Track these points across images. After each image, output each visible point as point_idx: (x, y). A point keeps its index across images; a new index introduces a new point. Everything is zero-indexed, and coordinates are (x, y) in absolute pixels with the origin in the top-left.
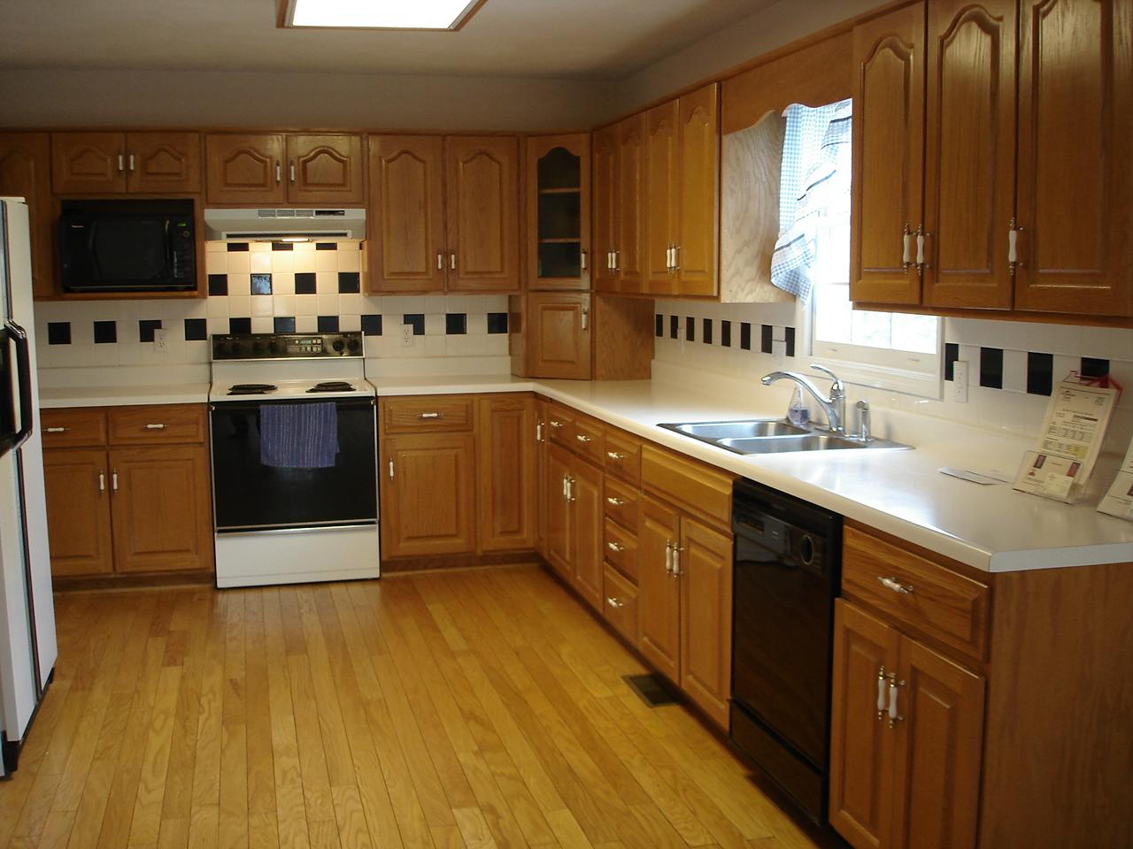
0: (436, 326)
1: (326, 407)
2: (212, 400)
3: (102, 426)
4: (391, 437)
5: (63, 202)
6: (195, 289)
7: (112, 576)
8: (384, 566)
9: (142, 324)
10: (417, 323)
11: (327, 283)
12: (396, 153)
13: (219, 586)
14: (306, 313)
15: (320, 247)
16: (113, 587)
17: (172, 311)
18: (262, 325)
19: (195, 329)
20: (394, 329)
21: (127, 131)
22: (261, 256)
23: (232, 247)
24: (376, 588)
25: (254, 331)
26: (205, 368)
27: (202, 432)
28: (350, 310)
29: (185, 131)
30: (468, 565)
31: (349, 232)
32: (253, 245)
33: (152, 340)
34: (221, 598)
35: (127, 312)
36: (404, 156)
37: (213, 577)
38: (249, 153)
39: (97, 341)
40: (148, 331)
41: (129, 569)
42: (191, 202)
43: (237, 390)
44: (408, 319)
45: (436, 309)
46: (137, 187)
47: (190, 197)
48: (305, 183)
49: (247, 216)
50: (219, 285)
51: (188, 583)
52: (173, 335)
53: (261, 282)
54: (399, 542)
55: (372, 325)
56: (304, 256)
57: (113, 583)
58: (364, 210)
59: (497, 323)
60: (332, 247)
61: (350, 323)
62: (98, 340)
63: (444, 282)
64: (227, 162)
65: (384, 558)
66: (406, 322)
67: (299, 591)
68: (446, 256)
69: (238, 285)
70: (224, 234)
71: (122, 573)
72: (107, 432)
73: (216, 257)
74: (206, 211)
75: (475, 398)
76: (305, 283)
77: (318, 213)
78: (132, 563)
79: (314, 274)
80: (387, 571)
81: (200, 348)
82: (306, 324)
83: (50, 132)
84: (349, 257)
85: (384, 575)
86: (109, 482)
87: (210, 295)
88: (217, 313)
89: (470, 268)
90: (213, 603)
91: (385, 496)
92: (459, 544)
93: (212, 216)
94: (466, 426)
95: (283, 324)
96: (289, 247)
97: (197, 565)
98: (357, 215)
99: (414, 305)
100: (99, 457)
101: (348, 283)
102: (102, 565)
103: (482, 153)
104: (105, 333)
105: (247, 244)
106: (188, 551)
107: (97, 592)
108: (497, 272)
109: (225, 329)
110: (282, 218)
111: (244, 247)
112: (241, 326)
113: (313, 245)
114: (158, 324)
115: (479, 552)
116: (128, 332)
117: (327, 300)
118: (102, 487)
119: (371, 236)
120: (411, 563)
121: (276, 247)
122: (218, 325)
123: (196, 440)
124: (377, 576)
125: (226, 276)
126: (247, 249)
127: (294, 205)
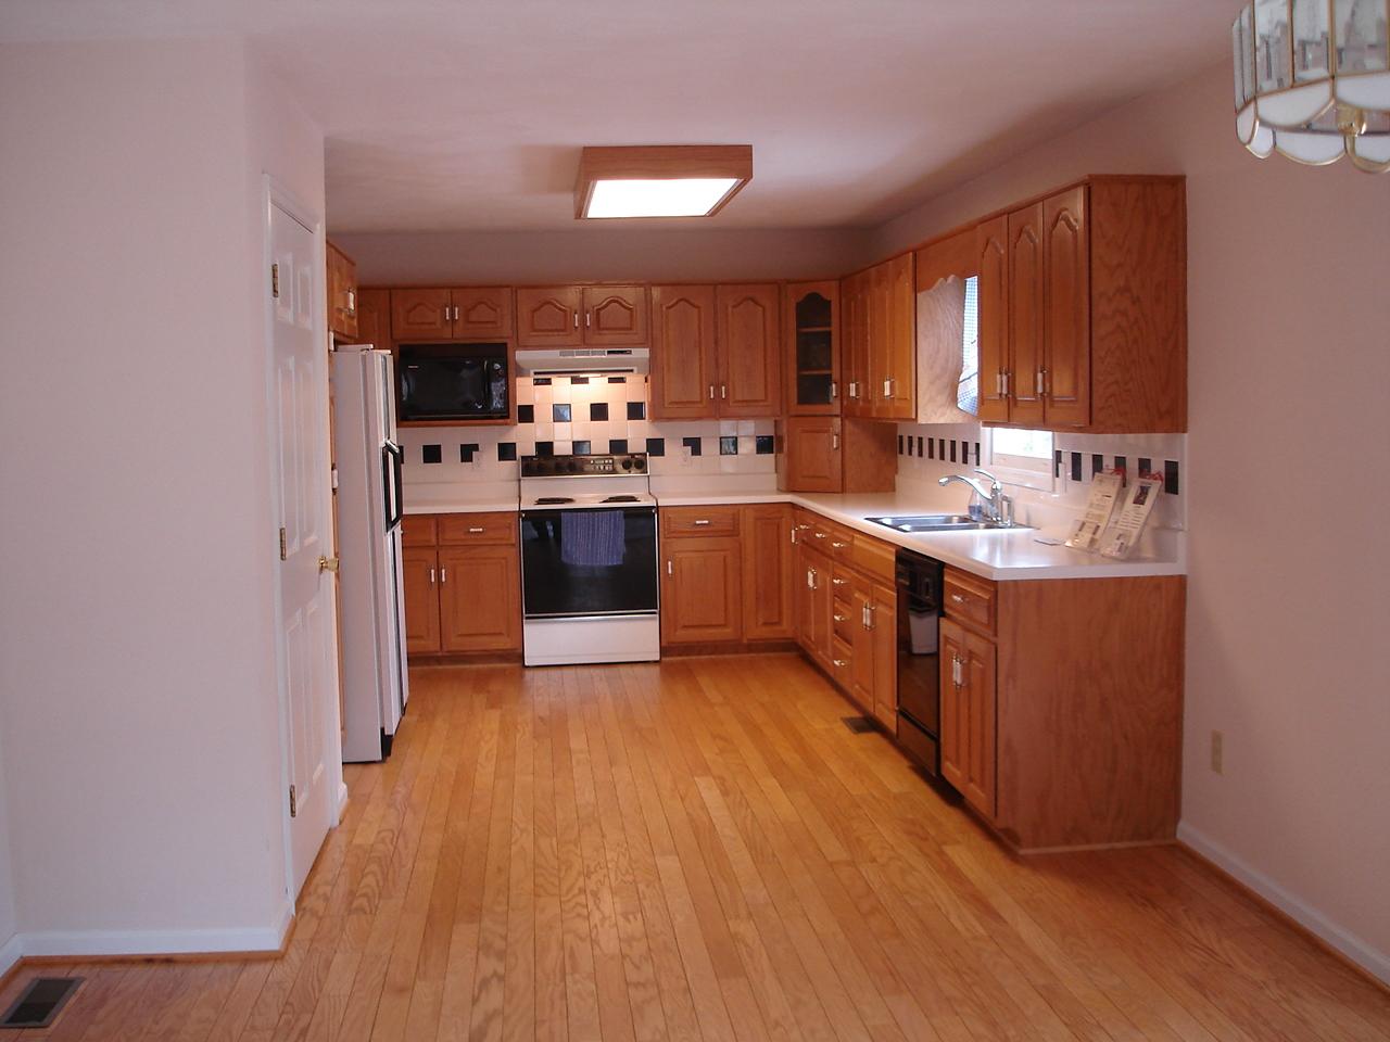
0: (710, 448)
1: (615, 515)
2: (522, 508)
3: (433, 529)
4: (669, 540)
5: (400, 346)
6: (508, 417)
7: (440, 654)
8: (663, 651)
9: (463, 447)
10: (695, 445)
11: (617, 411)
12: (675, 301)
13: (526, 664)
14: (599, 437)
15: (611, 380)
16: (440, 664)
17: (487, 436)
18: (563, 448)
19: (506, 451)
20: (674, 450)
21: (452, 287)
22: (562, 389)
23: (537, 382)
24: (656, 669)
25: (556, 453)
26: (515, 484)
27: (515, 535)
28: (637, 435)
29: (500, 286)
30: (737, 652)
31: (635, 369)
32: (555, 379)
33: (471, 461)
34: (528, 674)
35: (449, 437)
36: (682, 303)
37: (522, 656)
38: (553, 304)
39: (425, 462)
40: (468, 453)
41: (453, 648)
42: (505, 345)
43: (541, 502)
44: (687, 442)
45: (713, 433)
46: (461, 334)
47: (504, 341)
48: (599, 329)
49: (550, 356)
50: (527, 414)
51: (501, 662)
52: (488, 457)
53: (560, 413)
54: (676, 630)
55: (656, 446)
56: (598, 388)
57: (439, 660)
58: (648, 350)
59: (764, 445)
60: (621, 380)
61: (637, 445)
62: (426, 460)
63: (718, 409)
64: (535, 310)
65: (664, 644)
66: (684, 445)
67: (592, 671)
68: (718, 388)
69: (543, 413)
70: (532, 372)
71: (447, 652)
72: (437, 535)
73: (526, 391)
74: (517, 352)
75: (741, 508)
76: (599, 412)
77: (609, 352)
78: (455, 643)
79: (606, 405)
80: (666, 656)
81: (510, 467)
82: (600, 446)
83: (391, 288)
84: (635, 388)
85: (663, 659)
86: (439, 576)
87: (520, 422)
88: (525, 438)
89: (739, 398)
90: (522, 676)
91: (664, 589)
92: (727, 633)
93: (521, 356)
94: (733, 532)
95: (581, 447)
96: (585, 381)
97: (509, 646)
98: (641, 354)
99: (692, 429)
100: (430, 556)
101: (635, 411)
102: (432, 645)
103: (746, 299)
104: (432, 454)
105: (550, 379)
106: (501, 634)
107: (426, 668)
108: (762, 401)
109: (532, 452)
110: (579, 357)
111: (548, 382)
112: (545, 448)
113: (606, 379)
114: (475, 447)
115: (745, 641)
116: (451, 453)
117: (619, 425)
118: (433, 580)
119: (654, 371)
120: (687, 649)
121: (574, 381)
122: (526, 448)
123: (510, 542)
124: (658, 658)
125: (532, 406)
126: (550, 384)
127: (591, 346)
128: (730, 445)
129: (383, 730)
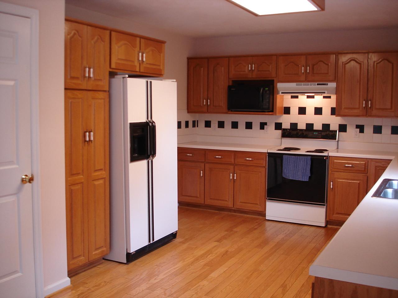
0: (369, 130)
1: (307, 159)
2: (268, 152)
3: (233, 157)
5: (233, 81)
7: (233, 209)
8: (327, 223)
9: (261, 123)
10: (361, 128)
11: (326, 111)
12: (349, 61)
13: (267, 218)
14: (318, 123)
15: (324, 97)
17: (271, 119)
18: (302, 126)
19: (278, 126)
20: (352, 130)
21: (253, 56)
22: (303, 101)
23: (292, 97)
24: (323, 231)
25: (298, 128)
26: (280, 140)
27: (265, 163)
28: (335, 122)
31: (326, 92)
32: (300, 97)
33: (264, 129)
34: (268, 223)
35: (256, 119)
36: (352, 62)
37: (264, 215)
38: (293, 63)
39: (246, 128)
40: (263, 126)
41: (238, 207)
42: (273, 81)
44: (357, 126)
45: (369, 123)
47: (273, 79)
48: (313, 73)
49: (292, 86)
50: (287, 111)
51: (258, 216)
52: (271, 128)
53: (302, 111)
54: (333, 214)
55: (343, 128)
56: (318, 101)
57: (233, 211)
58: (335, 83)
59: (395, 130)
60: (330, 97)
61: (334, 127)
63: (367, 112)
64: (285, 66)
65: (327, 220)
66: (356, 128)
68: (367, 101)
69: (294, 111)
71: (236, 208)
72: (235, 159)
73: (285, 100)
74: (278, 84)
75: (369, 160)
76: (318, 111)
77: (318, 84)
78: (238, 205)
79: (322, 108)
81: (279, 133)
82: (318, 126)
83: (229, 57)
84: (332, 102)
85: (328, 226)
86: (233, 176)
87: (284, 114)
88: (286, 121)
89: (377, 107)
91: (330, 195)
93: (280, 86)
94: (364, 171)
95: (310, 126)
96: (313, 97)
97: (260, 210)
98: (333, 85)
99: (360, 121)
100: (232, 167)
101: (333, 111)
102: (230, 204)
103: (384, 59)
104: (249, 126)
105: (298, 96)
106: (257, 204)
108: (390, 109)
109: (288, 127)
110: (305, 86)
111: (297, 97)
112: (294, 126)
113: (322, 97)
114: (266, 124)
116: (256, 126)
117: (327, 118)
118: (231, 178)
119: (338, 92)
120: (339, 223)
121: (308, 97)
122: (286, 125)
123: (263, 166)
124: (323, 225)
125: (290, 107)
126: (298, 98)
127: (309, 81)
128: (378, 130)
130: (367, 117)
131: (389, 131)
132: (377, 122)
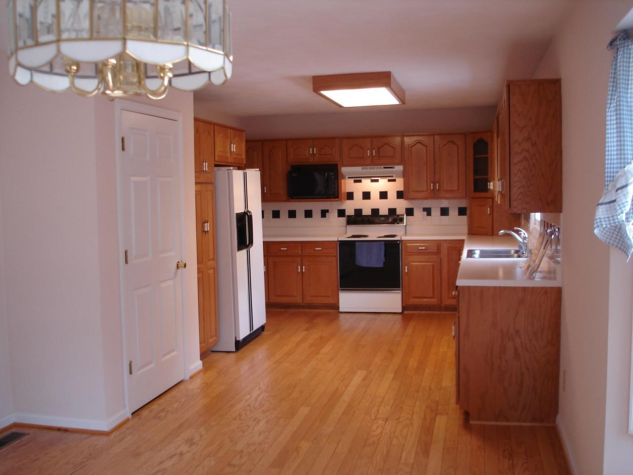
0: (436, 212)
1: (380, 244)
2: (339, 240)
3: (300, 248)
4: (406, 256)
5: (292, 166)
6: (338, 197)
7: (302, 304)
8: (404, 308)
9: (322, 211)
10: (428, 211)
11: (392, 195)
12: (415, 143)
13: (341, 310)
14: (384, 207)
15: (389, 181)
16: (303, 309)
17: (333, 206)
18: (367, 212)
19: (341, 213)
20: (418, 213)
21: (313, 139)
22: (367, 185)
23: (355, 181)
24: (400, 317)
25: (363, 214)
26: (344, 228)
27: (335, 252)
28: (401, 206)
29: (334, 138)
30: (440, 311)
31: (394, 175)
32: (363, 180)
33: (325, 217)
34: (341, 316)
35: (316, 206)
36: (418, 144)
37: (338, 308)
38: (358, 146)
39: (305, 217)
40: (324, 213)
42: (337, 165)
43: (353, 236)
44: (424, 210)
45: (436, 206)
46: (316, 160)
47: (336, 163)
48: (380, 157)
49: (357, 170)
50: (350, 196)
52: (333, 215)
53: (367, 195)
54: (410, 299)
55: (410, 212)
56: (383, 184)
57: (303, 307)
58: (402, 166)
59: (462, 212)
60: (394, 180)
61: (401, 211)
63: (435, 195)
64: (351, 149)
65: (404, 305)
66: (423, 211)
68: (434, 184)
69: (358, 196)
70: (347, 177)
71: (306, 303)
72: (302, 250)
73: (348, 185)
74: (342, 168)
75: (442, 242)
76: (383, 195)
77: (384, 168)
78: (309, 300)
79: (387, 192)
80: (406, 310)
81: (343, 220)
82: (384, 212)
83: (287, 140)
84: (399, 185)
85: (405, 312)
86: (302, 269)
87: (347, 199)
88: (349, 207)
89: (445, 188)
90: (338, 317)
91: (404, 280)
92: (434, 301)
93: (344, 170)
94: (438, 252)
95: (375, 211)
96: (377, 181)
97: (332, 302)
98: (399, 168)
99: (427, 204)
100: (299, 260)
101: (400, 195)
102: (299, 300)
103: (449, 142)
104: (308, 214)
105: (361, 180)
106: (328, 297)
107: (297, 310)
108: (457, 190)
109: (353, 213)
110: (369, 170)
112: (358, 212)
113: (387, 180)
114: (327, 211)
115: (443, 305)
116: (317, 214)
117: (393, 201)
118: (299, 271)
119: (405, 175)
120: (416, 307)
121: (372, 181)
122: (350, 212)
123: (333, 255)
124: (400, 311)
125: (353, 193)
126: (361, 182)
127: (375, 165)
128: (444, 212)
129: (236, 337)
130: (435, 199)
131: (457, 212)
132: (445, 204)
